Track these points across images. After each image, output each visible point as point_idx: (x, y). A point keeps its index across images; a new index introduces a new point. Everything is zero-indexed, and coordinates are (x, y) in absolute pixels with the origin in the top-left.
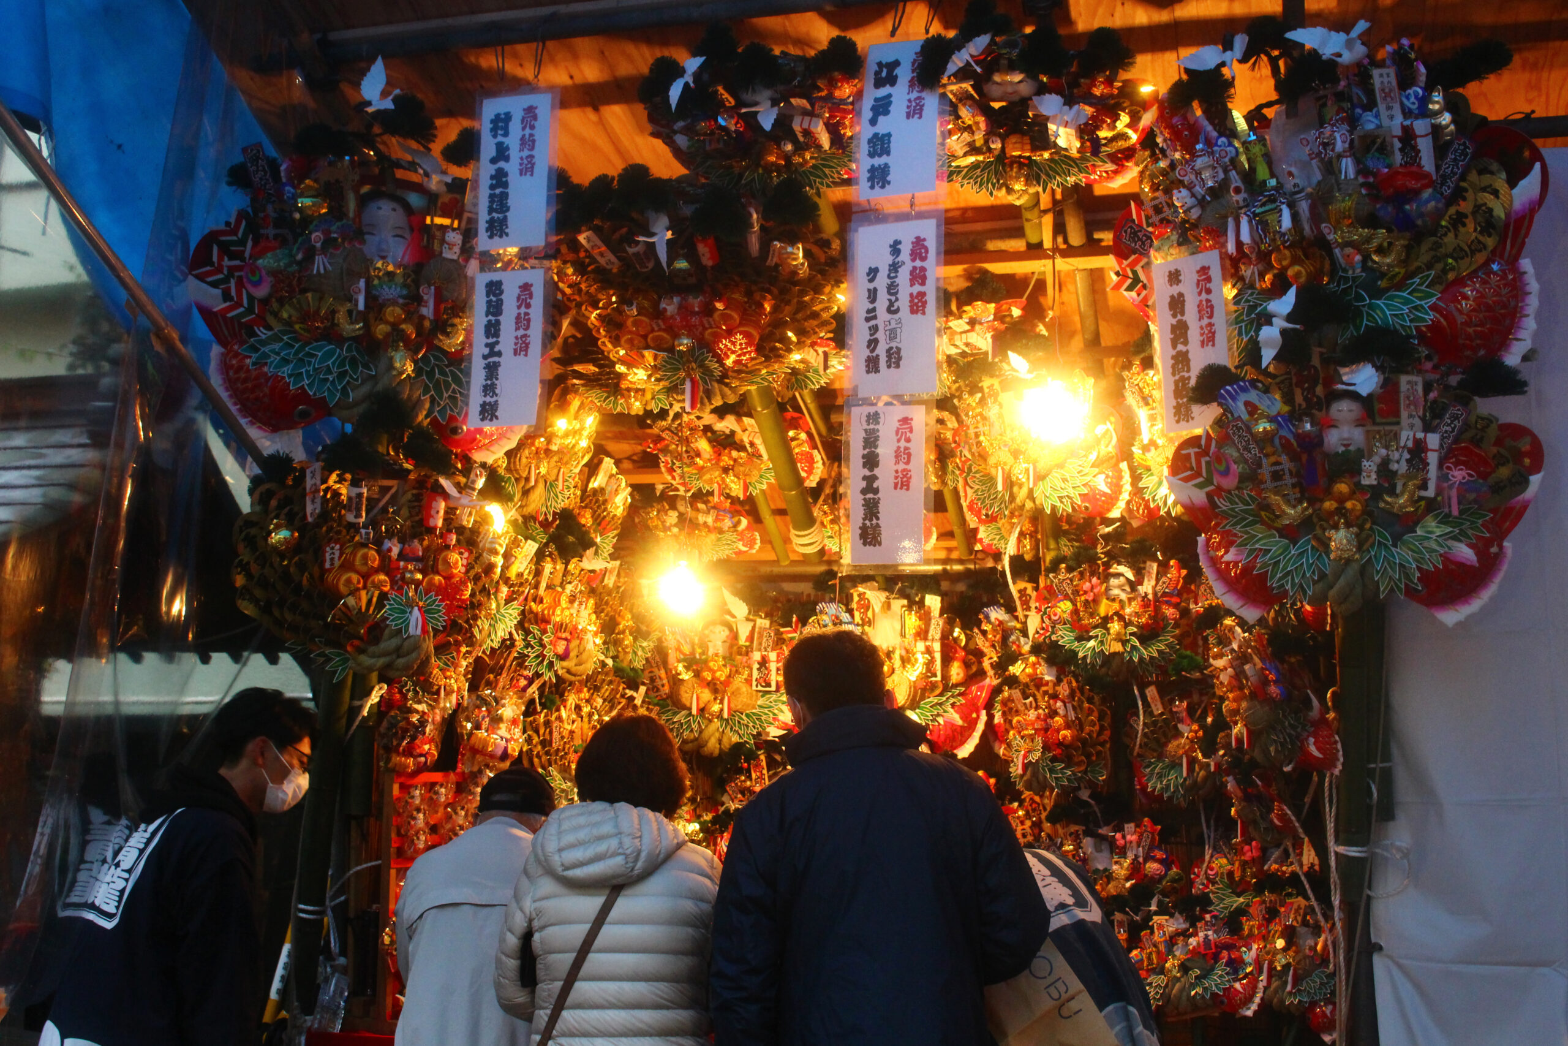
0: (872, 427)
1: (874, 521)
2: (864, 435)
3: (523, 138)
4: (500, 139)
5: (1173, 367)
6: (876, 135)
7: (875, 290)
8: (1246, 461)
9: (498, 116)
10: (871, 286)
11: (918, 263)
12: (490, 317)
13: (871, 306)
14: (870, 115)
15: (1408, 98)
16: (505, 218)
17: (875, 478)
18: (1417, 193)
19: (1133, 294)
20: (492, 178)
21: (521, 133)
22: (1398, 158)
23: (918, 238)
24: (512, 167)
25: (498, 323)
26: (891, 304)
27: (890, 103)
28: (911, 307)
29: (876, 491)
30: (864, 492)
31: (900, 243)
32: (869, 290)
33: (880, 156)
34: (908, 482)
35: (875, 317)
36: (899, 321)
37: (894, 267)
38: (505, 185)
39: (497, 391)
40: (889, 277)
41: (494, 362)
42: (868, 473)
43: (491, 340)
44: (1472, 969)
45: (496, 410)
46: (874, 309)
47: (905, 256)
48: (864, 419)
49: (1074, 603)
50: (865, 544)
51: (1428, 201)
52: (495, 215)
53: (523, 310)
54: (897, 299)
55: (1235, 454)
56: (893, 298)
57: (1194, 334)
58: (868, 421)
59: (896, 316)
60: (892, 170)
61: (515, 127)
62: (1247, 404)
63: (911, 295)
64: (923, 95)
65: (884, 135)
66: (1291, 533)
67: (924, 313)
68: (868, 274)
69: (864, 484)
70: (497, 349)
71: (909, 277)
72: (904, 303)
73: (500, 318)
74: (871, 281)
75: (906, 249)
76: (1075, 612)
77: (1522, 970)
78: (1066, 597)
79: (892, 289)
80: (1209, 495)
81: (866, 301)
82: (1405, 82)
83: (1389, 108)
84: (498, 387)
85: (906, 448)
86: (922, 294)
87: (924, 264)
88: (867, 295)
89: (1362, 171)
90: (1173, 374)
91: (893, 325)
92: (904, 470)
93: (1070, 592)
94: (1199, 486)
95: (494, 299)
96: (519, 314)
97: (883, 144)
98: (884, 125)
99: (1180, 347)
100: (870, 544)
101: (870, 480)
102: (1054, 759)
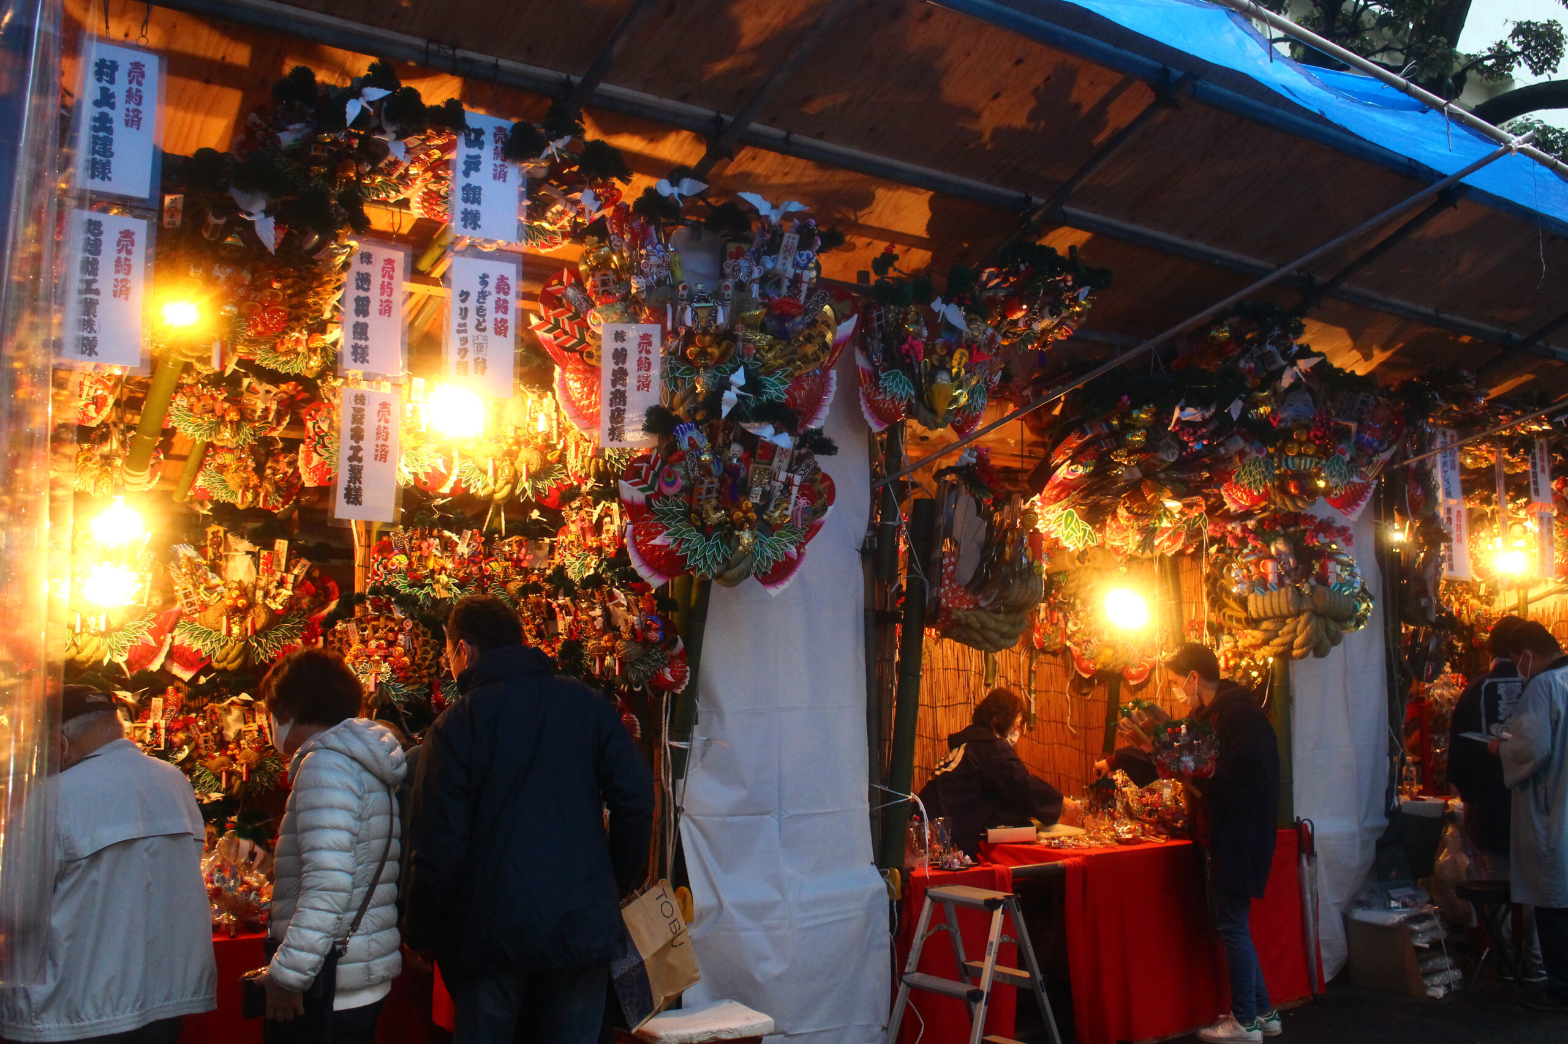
0: (359, 406)
1: (357, 485)
2: (352, 412)
3: (129, 91)
4: (105, 84)
5: (611, 400)
6: (468, 185)
7: (466, 309)
8: (689, 478)
9: (103, 61)
10: (463, 305)
11: (502, 296)
12: (88, 255)
13: (462, 322)
14: (463, 167)
15: (800, 256)
16: (109, 163)
17: (359, 449)
18: (793, 316)
19: (551, 336)
20: (95, 119)
21: (127, 86)
22: (784, 291)
23: (502, 276)
24: (118, 115)
25: (96, 262)
26: (479, 323)
27: (480, 163)
28: (496, 330)
29: (360, 460)
30: (350, 459)
31: (488, 276)
32: (461, 309)
33: (472, 203)
34: (386, 455)
35: (465, 331)
36: (485, 339)
37: (483, 295)
38: (110, 131)
39: (95, 328)
40: (478, 301)
41: (92, 299)
42: (355, 444)
43: (88, 277)
44: (736, 819)
45: (95, 346)
46: (465, 325)
47: (492, 287)
48: (353, 398)
49: (409, 558)
50: (348, 503)
51: (799, 324)
52: (98, 157)
53: (123, 255)
54: (484, 321)
55: (683, 473)
56: (481, 319)
57: (631, 381)
58: (355, 401)
59: (483, 334)
60: (482, 217)
61: (121, 76)
62: (690, 439)
63: (496, 320)
64: (506, 164)
65: (475, 188)
66: (706, 531)
67: (505, 336)
68: (461, 296)
69: (351, 453)
70: (94, 286)
71: (494, 305)
72: (490, 324)
73: (99, 258)
74: (463, 301)
75: (492, 283)
76: (410, 564)
77: (758, 817)
78: (403, 551)
79: (480, 311)
80: (648, 498)
81: (459, 317)
82: (804, 245)
83: (785, 258)
84: (96, 323)
85: (385, 428)
86: (504, 321)
87: (507, 298)
88: (459, 312)
89: (763, 295)
90: (611, 405)
91: (481, 340)
92: (383, 445)
93: (407, 547)
94: (643, 490)
95: (92, 238)
96: (119, 258)
97: (474, 195)
98: (475, 179)
99: (619, 387)
100: (352, 503)
101: (357, 450)
102: (396, 680)
